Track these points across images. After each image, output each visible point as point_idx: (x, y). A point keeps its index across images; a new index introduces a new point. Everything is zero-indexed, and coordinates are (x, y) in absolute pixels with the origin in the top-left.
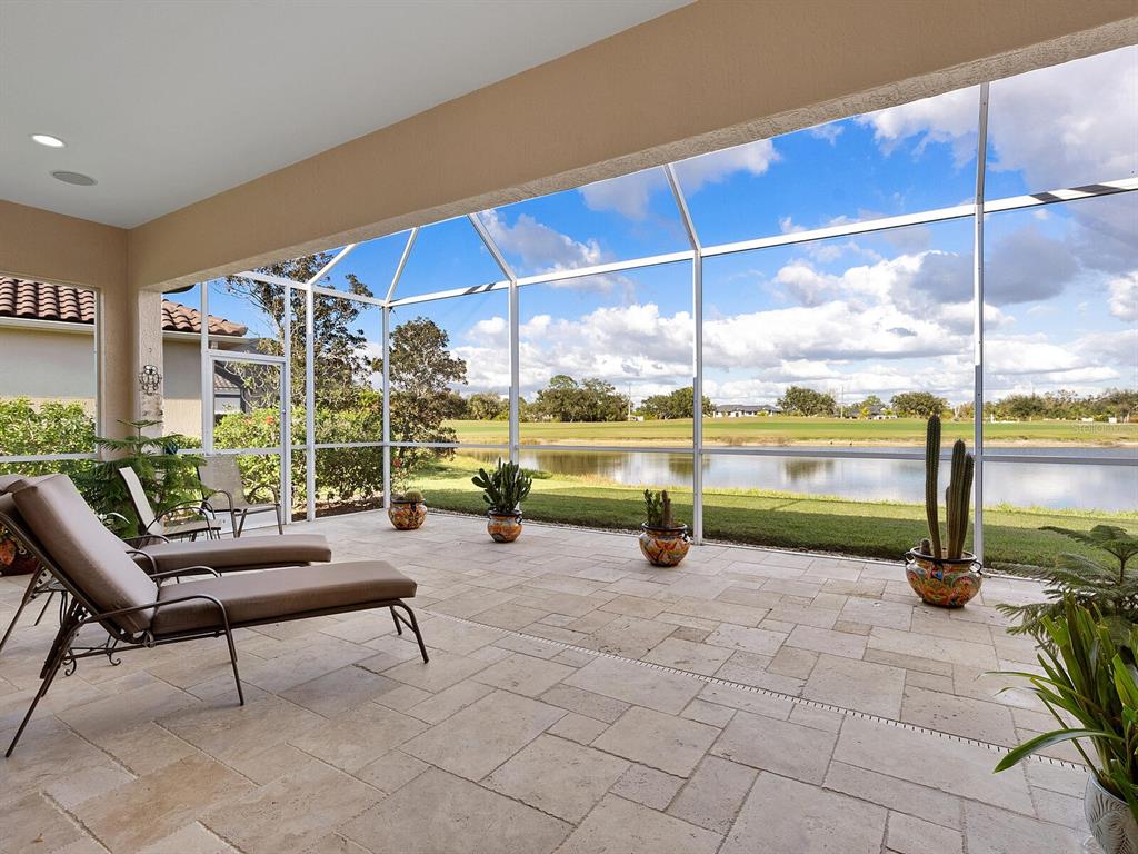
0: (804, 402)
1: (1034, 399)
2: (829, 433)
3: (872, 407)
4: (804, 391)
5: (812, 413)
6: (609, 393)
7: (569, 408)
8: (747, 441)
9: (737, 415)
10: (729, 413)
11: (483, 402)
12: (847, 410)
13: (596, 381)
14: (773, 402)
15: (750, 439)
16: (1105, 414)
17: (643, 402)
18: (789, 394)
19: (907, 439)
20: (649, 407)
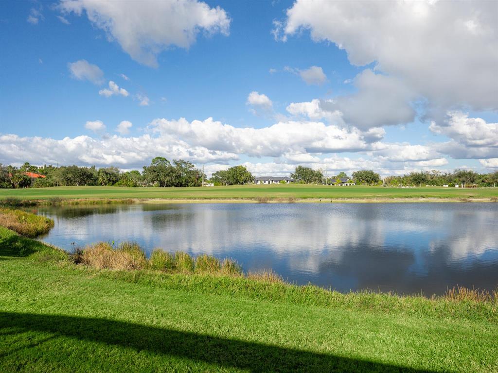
0: (305, 175)
1: (422, 175)
2: (319, 194)
3: (342, 178)
4: (305, 169)
5: (310, 182)
6: (190, 169)
7: (163, 178)
8: (270, 200)
9: (269, 183)
10: (265, 182)
11: (107, 174)
12: (329, 180)
13: (183, 162)
14: (288, 175)
15: (272, 198)
16: (454, 183)
17: (213, 174)
18: (297, 170)
19: (363, 198)
20: (216, 178)
